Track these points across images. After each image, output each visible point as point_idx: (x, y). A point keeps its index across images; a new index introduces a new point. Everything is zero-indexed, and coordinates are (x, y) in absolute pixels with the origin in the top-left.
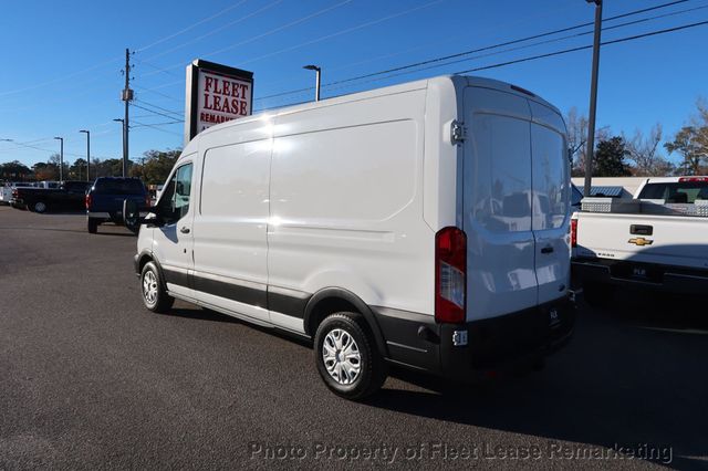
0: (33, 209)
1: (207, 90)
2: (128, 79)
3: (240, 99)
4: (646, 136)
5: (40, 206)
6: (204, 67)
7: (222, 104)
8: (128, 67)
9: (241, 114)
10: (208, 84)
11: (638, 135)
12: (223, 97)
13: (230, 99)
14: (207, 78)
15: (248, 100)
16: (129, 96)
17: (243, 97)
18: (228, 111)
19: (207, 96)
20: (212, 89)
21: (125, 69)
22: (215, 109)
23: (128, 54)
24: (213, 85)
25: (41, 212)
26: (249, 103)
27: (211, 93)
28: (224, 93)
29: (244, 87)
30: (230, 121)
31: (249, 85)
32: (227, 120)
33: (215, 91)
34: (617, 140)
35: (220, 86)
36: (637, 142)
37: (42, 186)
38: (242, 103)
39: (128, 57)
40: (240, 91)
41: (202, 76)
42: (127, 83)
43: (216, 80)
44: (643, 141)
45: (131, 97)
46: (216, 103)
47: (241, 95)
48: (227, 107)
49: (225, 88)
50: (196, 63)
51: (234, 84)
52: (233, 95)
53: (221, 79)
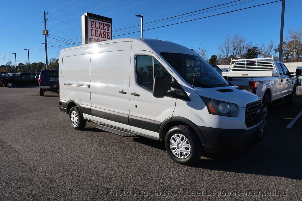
0: (6, 86)
1: (92, 27)
2: (45, 25)
3: (106, 31)
4: (267, 46)
5: (10, 84)
6: (90, 16)
7: (99, 33)
8: (45, 19)
9: (107, 38)
10: (92, 24)
11: (264, 46)
12: (99, 30)
13: (102, 31)
14: (92, 21)
15: (110, 31)
16: (46, 33)
17: (108, 30)
18: (102, 37)
19: (92, 30)
20: (94, 26)
21: (44, 20)
22: (96, 36)
23: (45, 13)
24: (94, 24)
25: (10, 87)
26: (110, 33)
27: (94, 28)
28: (100, 29)
29: (108, 25)
30: (102, 42)
31: (110, 24)
32: (101, 41)
33: (96, 28)
34: (255, 48)
35: (98, 25)
36: (263, 49)
37: (9, 75)
38: (107, 33)
39: (45, 15)
40: (106, 27)
41: (89, 20)
42: (45, 27)
43: (96, 22)
44: (266, 48)
45: (47, 33)
46: (96, 33)
47: (107, 29)
48: (101, 35)
49: (100, 26)
50: (86, 14)
51: (104, 24)
52: (104, 29)
53: (98, 22)
